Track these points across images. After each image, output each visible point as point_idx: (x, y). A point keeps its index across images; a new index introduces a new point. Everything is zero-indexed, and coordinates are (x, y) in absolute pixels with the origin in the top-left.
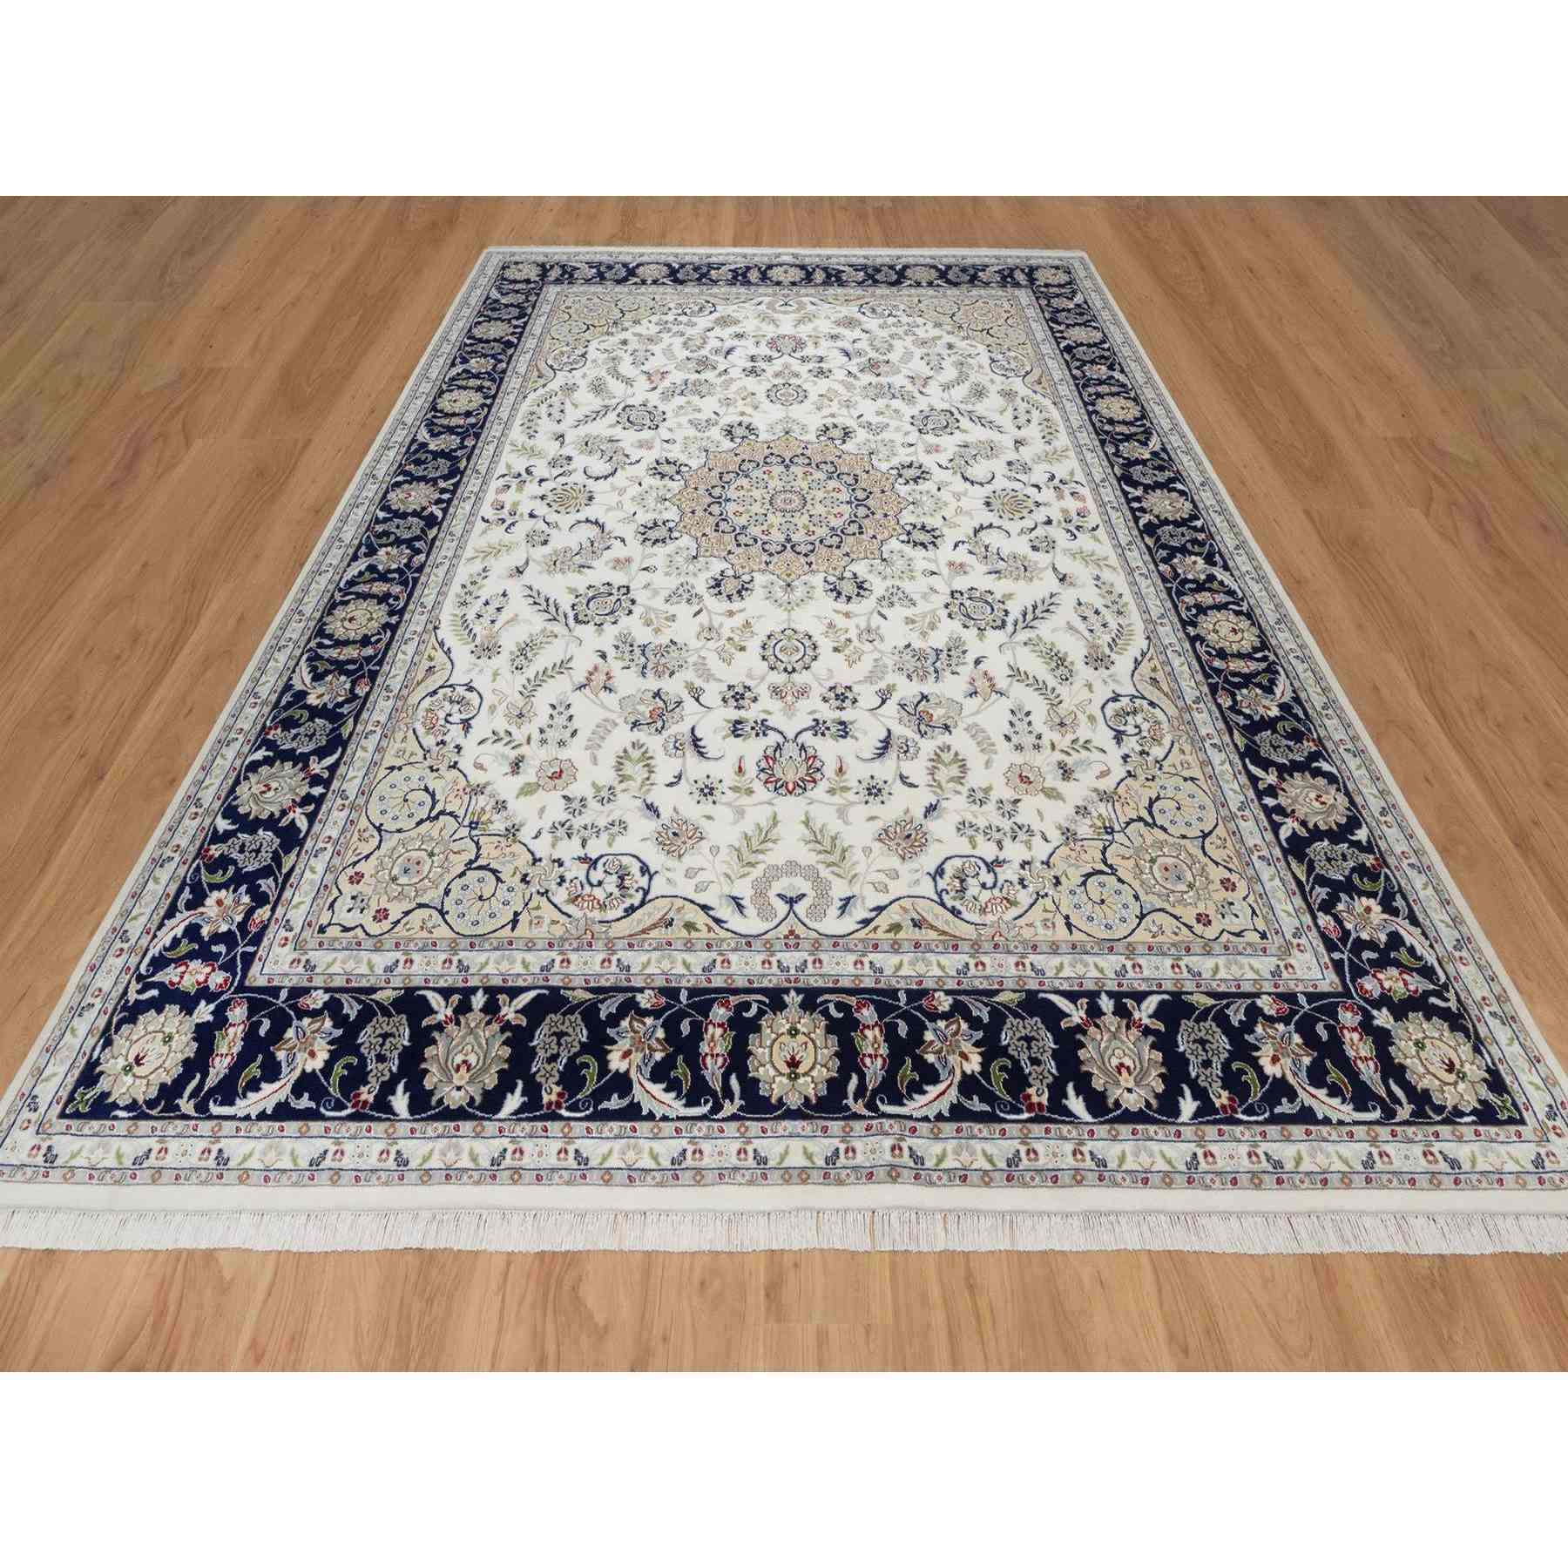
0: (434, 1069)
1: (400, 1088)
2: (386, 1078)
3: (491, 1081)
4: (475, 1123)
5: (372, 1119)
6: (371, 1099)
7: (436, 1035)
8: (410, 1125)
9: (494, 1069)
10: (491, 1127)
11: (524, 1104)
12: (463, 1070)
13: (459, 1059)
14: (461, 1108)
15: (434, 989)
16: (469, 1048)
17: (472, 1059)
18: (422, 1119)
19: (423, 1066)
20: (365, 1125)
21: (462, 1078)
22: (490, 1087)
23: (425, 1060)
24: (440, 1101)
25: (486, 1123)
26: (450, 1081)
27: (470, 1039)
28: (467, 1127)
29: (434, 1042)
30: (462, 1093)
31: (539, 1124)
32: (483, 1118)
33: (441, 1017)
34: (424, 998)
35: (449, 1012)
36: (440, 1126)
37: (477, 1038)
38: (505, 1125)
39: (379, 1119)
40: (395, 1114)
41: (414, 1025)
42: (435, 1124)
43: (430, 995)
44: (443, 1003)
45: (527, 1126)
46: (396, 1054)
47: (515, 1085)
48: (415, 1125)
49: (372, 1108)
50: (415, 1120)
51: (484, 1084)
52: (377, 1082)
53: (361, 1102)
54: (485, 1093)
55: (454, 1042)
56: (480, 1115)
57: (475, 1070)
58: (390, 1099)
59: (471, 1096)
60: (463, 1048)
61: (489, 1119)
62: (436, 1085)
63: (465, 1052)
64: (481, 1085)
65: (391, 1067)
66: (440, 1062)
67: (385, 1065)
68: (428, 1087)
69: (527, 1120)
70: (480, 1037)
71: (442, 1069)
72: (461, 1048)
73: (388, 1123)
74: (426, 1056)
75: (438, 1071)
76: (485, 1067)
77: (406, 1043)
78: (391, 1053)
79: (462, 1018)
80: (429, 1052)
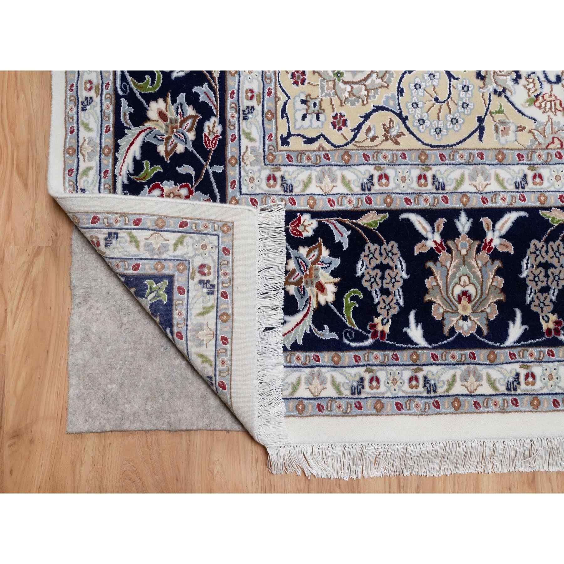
0: (438, 301)
1: (412, 319)
2: (395, 311)
3: (493, 313)
4: (488, 351)
6: (387, 329)
7: (430, 264)
8: (430, 353)
9: (493, 299)
10: (502, 355)
11: (526, 331)
12: (465, 301)
13: (458, 290)
16: (465, 278)
17: (471, 290)
18: (441, 347)
19: (428, 298)
22: (493, 317)
23: (427, 292)
24: (452, 331)
25: (497, 351)
26: (456, 312)
27: (464, 269)
28: (482, 354)
29: (430, 273)
30: (469, 323)
31: (545, 349)
33: (430, 244)
34: (409, 222)
35: (438, 238)
36: (457, 354)
37: (471, 267)
38: (515, 351)
39: (401, 349)
40: (414, 344)
41: (407, 254)
42: (452, 352)
43: (413, 218)
44: (429, 228)
45: (535, 351)
46: (398, 285)
47: (515, 314)
48: (435, 353)
49: (390, 337)
50: (434, 348)
51: (487, 314)
52: (388, 315)
53: (379, 333)
54: (490, 324)
55: (450, 272)
56: (490, 343)
57: (474, 302)
58: (405, 329)
59: (478, 325)
60: (460, 280)
61: (499, 348)
62: (443, 315)
63: (462, 283)
64: (485, 315)
65: (397, 300)
66: (441, 293)
67: (391, 297)
68: (438, 318)
69: (531, 345)
70: (474, 267)
71: (445, 299)
72: (456, 280)
73: (411, 351)
74: (427, 286)
75: (442, 302)
76: (484, 297)
77: (405, 276)
78: (393, 287)
79: (451, 245)
80: (429, 282)
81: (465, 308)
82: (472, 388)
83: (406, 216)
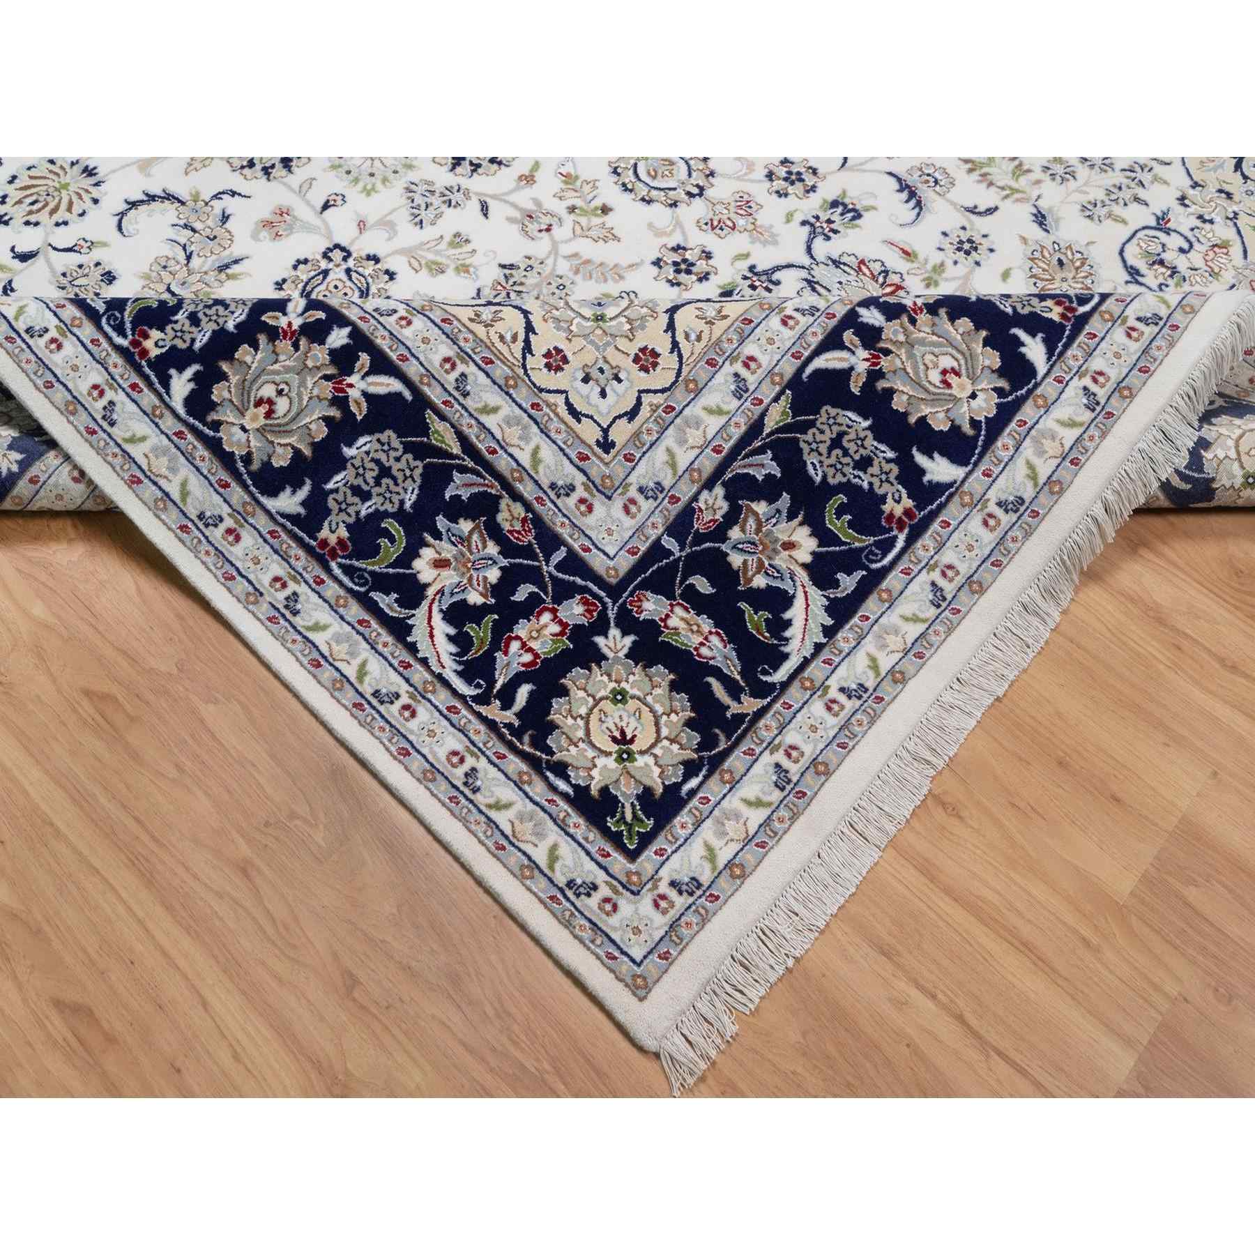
0: (926, 410)
1: (920, 459)
2: (895, 470)
3: (993, 359)
4: (1030, 402)
5: (933, 515)
6: (908, 503)
7: (881, 384)
8: (978, 473)
9: (978, 347)
10: (1048, 388)
11: (1045, 340)
12: (952, 379)
13: (935, 377)
14: (999, 406)
15: (818, 352)
16: (929, 358)
17: (947, 362)
18: (982, 455)
19: (912, 420)
20: (935, 526)
21: (962, 387)
22: (997, 363)
23: (906, 415)
24: (974, 423)
25: (1039, 391)
26: (956, 400)
27: (918, 350)
28: (1028, 412)
29: (890, 393)
30: (981, 396)
31: (1082, 338)
32: (1030, 392)
33: (862, 367)
34: (818, 373)
35: (863, 353)
36: (1005, 439)
37: (922, 342)
38: (1057, 372)
39: (942, 507)
40: (951, 485)
41: (847, 401)
42: (999, 444)
43: (820, 363)
44: (844, 354)
46: (870, 442)
47: (1016, 338)
48: (983, 467)
49: (920, 507)
50: (976, 464)
51: (989, 367)
52: (892, 485)
53: (904, 518)
54: (1001, 372)
55: (909, 370)
56: (1023, 391)
57: (963, 367)
58: (926, 479)
59: (992, 389)
60: (925, 364)
61: (1037, 385)
62: (948, 418)
63: (930, 365)
64: (987, 372)
65: (884, 458)
66: (922, 399)
67: (876, 462)
68: (945, 427)
69: (1067, 346)
70: (924, 339)
71: (933, 400)
72: (922, 367)
73: (956, 499)
74: (902, 410)
75: (932, 406)
76: (967, 354)
77: (866, 424)
78: (866, 448)
79: (882, 345)
80: (898, 403)
82: (1058, 452)
83: (809, 370)
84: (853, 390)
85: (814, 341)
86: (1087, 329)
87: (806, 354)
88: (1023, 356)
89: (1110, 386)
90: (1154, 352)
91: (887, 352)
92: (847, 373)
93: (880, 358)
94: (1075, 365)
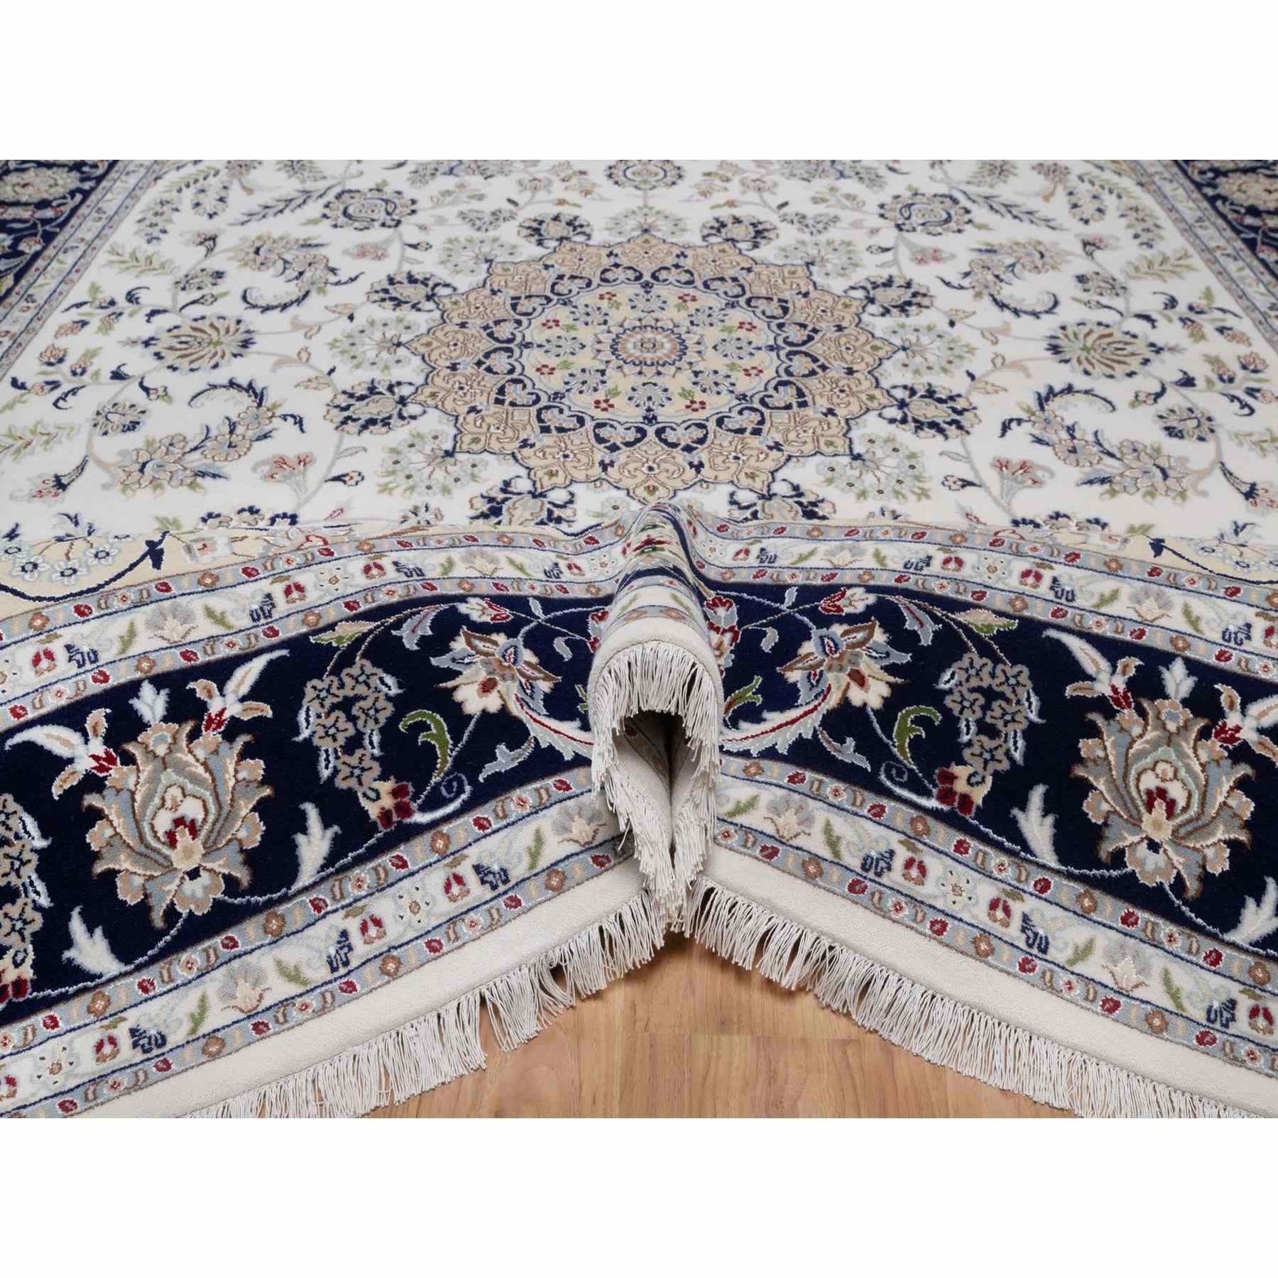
0: (124, 863)
1: (77, 926)
2: (38, 923)
3: (250, 831)
4: (260, 919)
5: (49, 1003)
6: (27, 972)
7: (92, 800)
8: (134, 980)
9: (245, 808)
10: (295, 911)
11: (336, 840)
12: (183, 837)
13: (164, 822)
14: (216, 902)
15: (43, 720)
16: (175, 792)
17: (192, 809)
18: (153, 960)
19: (99, 868)
20: (39, 1019)
21: (188, 853)
22: (254, 841)
23: (96, 856)
24: (171, 914)
25: (281, 909)
26: (169, 868)
27: (169, 776)
28: (249, 932)
29: (96, 815)
30: (205, 878)
31: (385, 860)
32: (270, 904)
33: (84, 764)
34: (30, 746)
35: (97, 746)
36: (195, 955)
37: (181, 768)
38: (321, 893)
39: (65, 998)
40: (92, 977)
41: (36, 803)
42: (184, 957)
43: (38, 735)
44: (75, 737)
45: (364, 873)
46: (29, 872)
47: (303, 816)
48: (144, 975)
49: (37, 986)
50: (139, 968)
51: (240, 841)
52: (23, 939)
53: (10, 989)
54: (251, 858)
55: (138, 797)
56: (261, 899)
57: (207, 827)
58: (67, 954)
59: (224, 876)
60: (163, 799)
61: (285, 899)
62: (144, 888)
63: (169, 804)
64: (234, 847)
65: (34, 901)
66: (128, 846)
67: (20, 902)
68: (132, 900)
69: (359, 861)
70: (187, 764)
71: (141, 854)
72: (157, 801)
73: (87, 998)
74: (94, 848)
75: (135, 863)
76: (226, 808)
77: (40, 843)
78: (19, 876)
79: (131, 748)
80: (96, 837)
81: (187, 853)
82: (249, 1004)
83: (19, 738)
84: (53, 790)
85: (52, 703)
86: (401, 851)
87: (31, 715)
88: (294, 846)
89: (380, 946)
90: (463, 928)
91: (129, 760)
92: (60, 764)
93: (115, 764)
94: (352, 891)
